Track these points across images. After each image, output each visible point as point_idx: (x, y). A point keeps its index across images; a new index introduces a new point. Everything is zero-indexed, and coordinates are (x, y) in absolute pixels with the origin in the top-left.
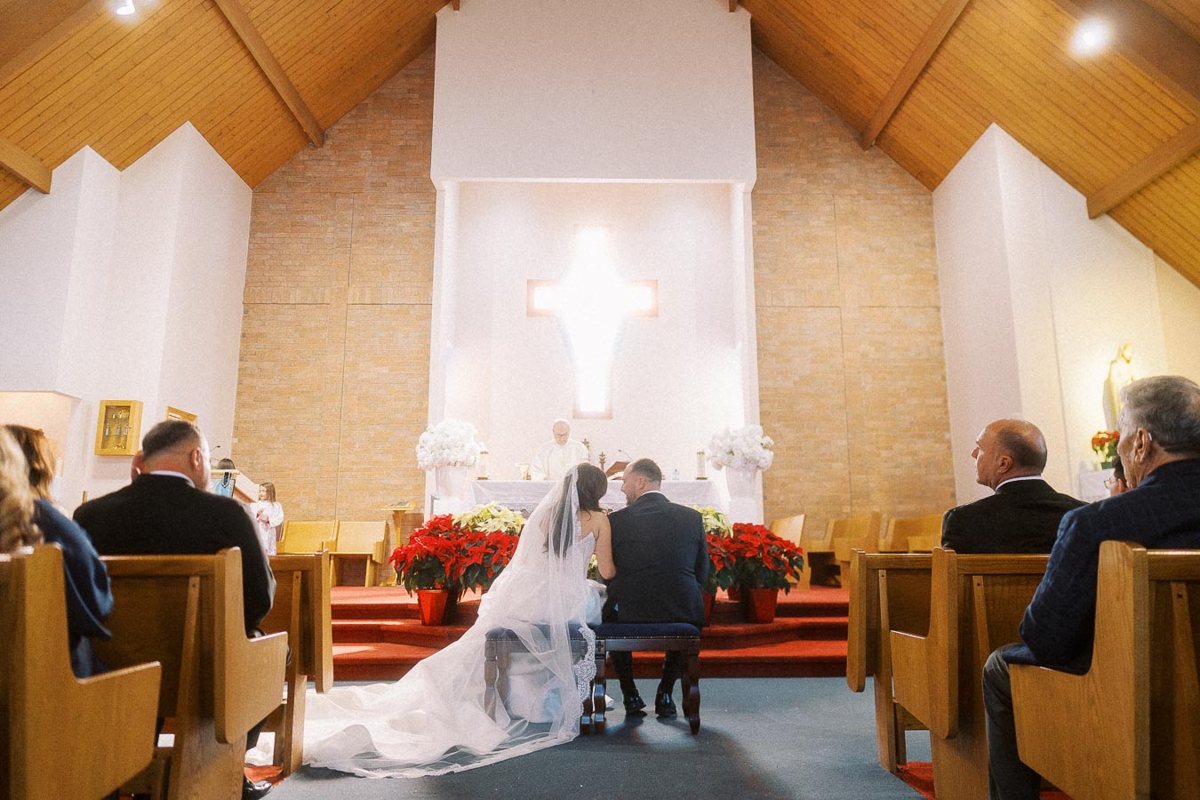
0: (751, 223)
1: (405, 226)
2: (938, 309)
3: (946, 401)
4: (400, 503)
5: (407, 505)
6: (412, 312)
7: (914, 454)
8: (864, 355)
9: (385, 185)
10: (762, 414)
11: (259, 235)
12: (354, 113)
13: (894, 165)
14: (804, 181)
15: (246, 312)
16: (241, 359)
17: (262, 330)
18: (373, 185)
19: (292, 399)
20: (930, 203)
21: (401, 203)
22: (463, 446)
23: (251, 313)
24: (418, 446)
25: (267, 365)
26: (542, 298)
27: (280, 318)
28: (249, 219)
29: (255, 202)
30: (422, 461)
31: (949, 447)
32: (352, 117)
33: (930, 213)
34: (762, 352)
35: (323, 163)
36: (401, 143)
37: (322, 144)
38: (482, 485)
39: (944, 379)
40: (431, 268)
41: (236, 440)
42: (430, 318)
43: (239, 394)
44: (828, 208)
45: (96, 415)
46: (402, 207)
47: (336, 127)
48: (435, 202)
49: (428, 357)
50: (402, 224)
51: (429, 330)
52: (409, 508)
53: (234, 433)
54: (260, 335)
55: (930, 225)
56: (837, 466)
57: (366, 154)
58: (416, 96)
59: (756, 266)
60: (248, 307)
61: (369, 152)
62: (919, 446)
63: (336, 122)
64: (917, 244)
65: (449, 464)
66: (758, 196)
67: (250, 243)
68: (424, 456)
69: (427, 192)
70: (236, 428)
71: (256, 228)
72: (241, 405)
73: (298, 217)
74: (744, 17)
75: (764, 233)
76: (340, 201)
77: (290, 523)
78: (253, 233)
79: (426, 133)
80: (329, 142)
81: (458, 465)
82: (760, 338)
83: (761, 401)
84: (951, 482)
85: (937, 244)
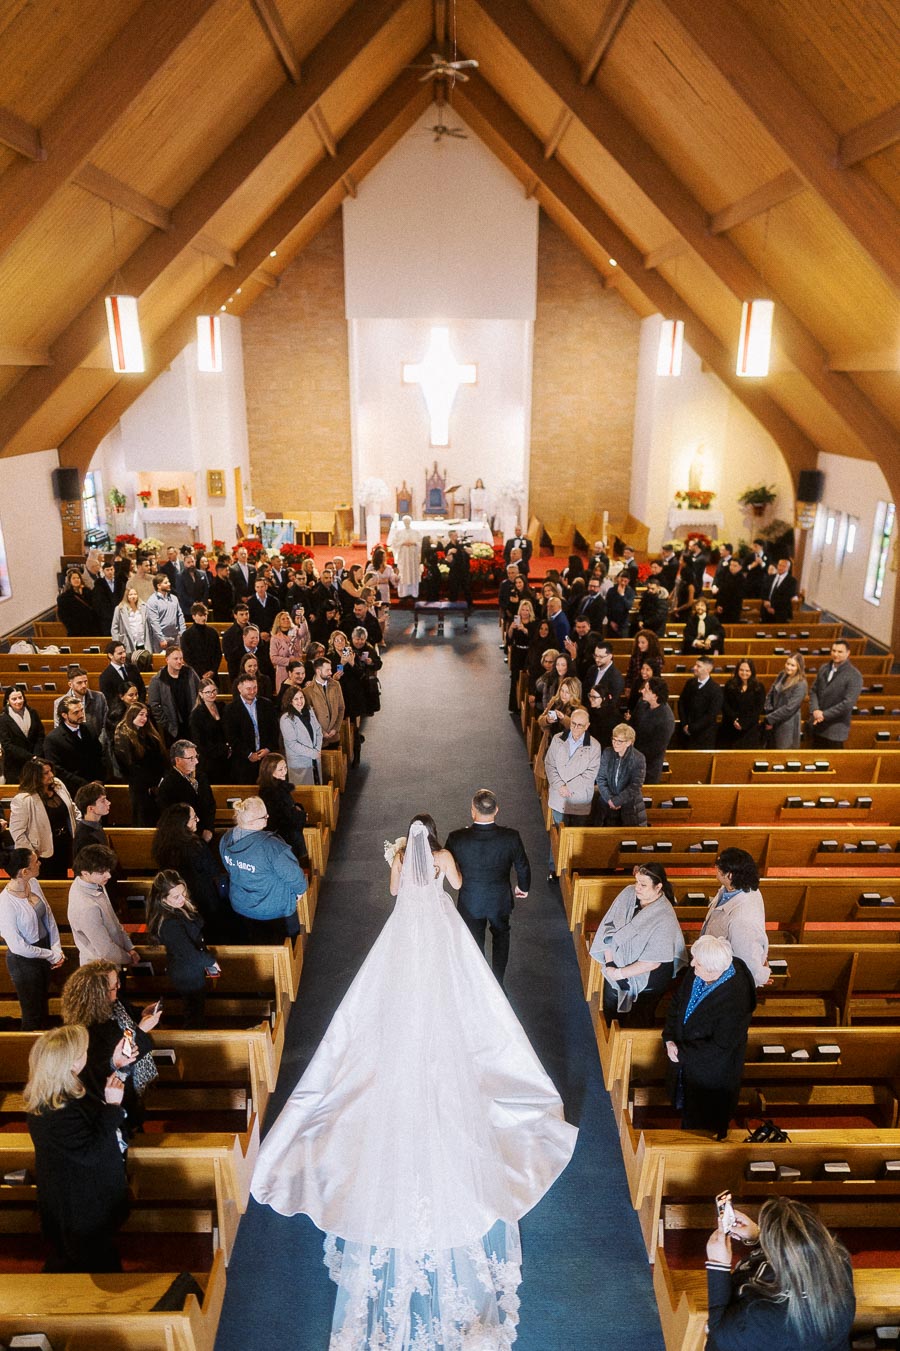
0: (532, 339)
1: (330, 340)
2: (635, 394)
3: (631, 449)
4: (342, 505)
6: (339, 395)
7: (610, 478)
8: (590, 422)
9: (316, 314)
10: (531, 455)
11: (248, 347)
12: (294, 263)
14: (565, 311)
15: (247, 395)
16: (248, 423)
17: (257, 406)
18: (310, 313)
19: (278, 446)
20: (640, 326)
21: (328, 326)
23: (249, 395)
25: (262, 427)
27: (266, 399)
28: (240, 337)
29: (242, 325)
31: (630, 475)
32: (293, 266)
33: (638, 332)
34: (533, 420)
35: (280, 300)
36: (324, 285)
37: (277, 285)
39: (632, 436)
40: (348, 368)
41: (251, 469)
42: (349, 399)
43: (250, 442)
44: (579, 330)
45: (205, 475)
46: (328, 329)
47: (285, 274)
49: (350, 423)
52: (347, 508)
53: (249, 464)
54: (258, 409)
55: (637, 341)
56: (569, 484)
57: (304, 292)
58: (330, 251)
59: (534, 367)
60: (249, 393)
61: (306, 291)
62: (614, 474)
64: (629, 354)
67: (243, 352)
69: (345, 324)
72: (252, 450)
73: (268, 335)
74: (534, 204)
75: (539, 346)
76: (292, 324)
78: (244, 346)
79: (340, 278)
80: (281, 285)
81: (378, 503)
84: (629, 494)
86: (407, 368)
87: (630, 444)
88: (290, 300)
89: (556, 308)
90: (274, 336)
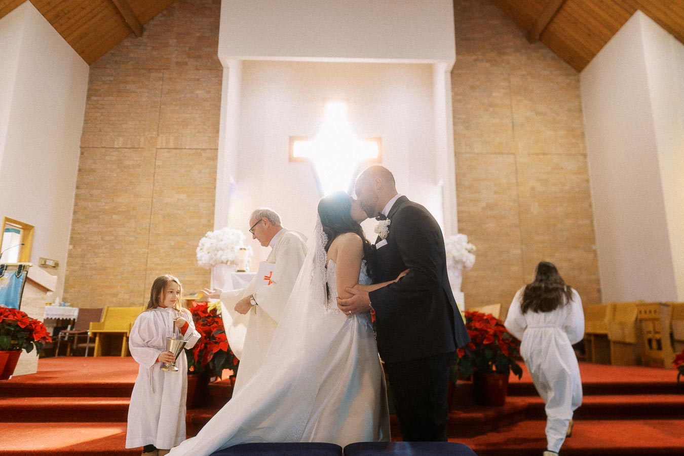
0: (450, 94)
1: (200, 92)
2: (585, 156)
3: (592, 222)
4: (191, 294)
5: (196, 295)
6: (204, 154)
7: (570, 260)
8: (533, 189)
9: (186, 64)
11: (93, 99)
12: (165, 12)
13: (551, 54)
14: (488, 65)
15: (82, 153)
16: (77, 188)
17: (94, 166)
18: (177, 63)
19: (114, 217)
20: (578, 81)
21: (197, 77)
22: (233, 248)
23: (85, 154)
24: (198, 249)
25: (96, 192)
26: (299, 149)
27: (108, 158)
28: (85, 87)
29: (91, 75)
30: (201, 260)
31: (596, 256)
32: (164, 16)
33: (577, 88)
34: (459, 185)
35: (142, 47)
36: (198, 34)
37: (141, 34)
38: (239, 276)
39: (590, 206)
40: (218, 123)
41: (71, 247)
42: (217, 159)
43: (75, 213)
44: (504, 84)
46: (198, 80)
47: (152, 23)
48: (222, 77)
49: (215, 188)
50: (198, 92)
51: (216, 167)
53: (70, 241)
54: (94, 171)
55: (578, 97)
56: (514, 268)
57: (172, 42)
59: (455, 124)
60: (85, 149)
61: (175, 41)
62: (574, 254)
63: (153, 18)
64: (570, 110)
65: (222, 262)
66: (456, 74)
67: (87, 104)
68: (203, 257)
69: (217, 69)
70: (72, 238)
71: (91, 93)
72: (76, 221)
73: (122, 86)
75: (459, 101)
76: (154, 75)
77: (110, 309)
78: (89, 97)
80: (146, 33)
81: (229, 263)
82: (457, 176)
83: (459, 221)
84: (598, 281)
85: (584, 109)
86: (297, 145)
87: (590, 217)
88: (154, 48)
89: (476, 60)
90: (128, 87)
